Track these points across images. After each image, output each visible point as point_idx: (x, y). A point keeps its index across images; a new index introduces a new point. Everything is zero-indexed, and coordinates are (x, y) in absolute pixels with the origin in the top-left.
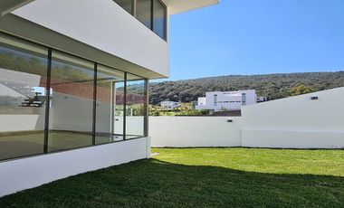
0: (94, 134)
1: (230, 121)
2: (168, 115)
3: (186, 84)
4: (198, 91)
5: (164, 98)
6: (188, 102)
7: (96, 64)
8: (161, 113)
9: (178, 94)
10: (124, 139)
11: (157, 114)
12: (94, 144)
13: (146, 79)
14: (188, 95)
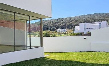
0: (15, 46)
1: (85, 38)
2: (61, 36)
3: (70, 20)
4: (76, 23)
5: (58, 27)
6: (71, 29)
7: (14, 13)
8: (57, 35)
9: (65, 25)
10: (30, 48)
11: (54, 36)
12: (15, 50)
13: (41, 19)
14: (71, 25)
